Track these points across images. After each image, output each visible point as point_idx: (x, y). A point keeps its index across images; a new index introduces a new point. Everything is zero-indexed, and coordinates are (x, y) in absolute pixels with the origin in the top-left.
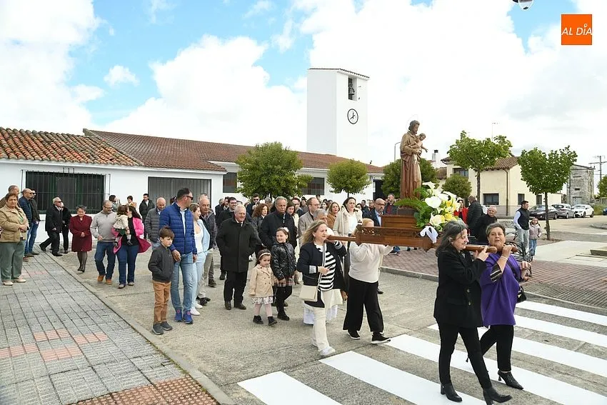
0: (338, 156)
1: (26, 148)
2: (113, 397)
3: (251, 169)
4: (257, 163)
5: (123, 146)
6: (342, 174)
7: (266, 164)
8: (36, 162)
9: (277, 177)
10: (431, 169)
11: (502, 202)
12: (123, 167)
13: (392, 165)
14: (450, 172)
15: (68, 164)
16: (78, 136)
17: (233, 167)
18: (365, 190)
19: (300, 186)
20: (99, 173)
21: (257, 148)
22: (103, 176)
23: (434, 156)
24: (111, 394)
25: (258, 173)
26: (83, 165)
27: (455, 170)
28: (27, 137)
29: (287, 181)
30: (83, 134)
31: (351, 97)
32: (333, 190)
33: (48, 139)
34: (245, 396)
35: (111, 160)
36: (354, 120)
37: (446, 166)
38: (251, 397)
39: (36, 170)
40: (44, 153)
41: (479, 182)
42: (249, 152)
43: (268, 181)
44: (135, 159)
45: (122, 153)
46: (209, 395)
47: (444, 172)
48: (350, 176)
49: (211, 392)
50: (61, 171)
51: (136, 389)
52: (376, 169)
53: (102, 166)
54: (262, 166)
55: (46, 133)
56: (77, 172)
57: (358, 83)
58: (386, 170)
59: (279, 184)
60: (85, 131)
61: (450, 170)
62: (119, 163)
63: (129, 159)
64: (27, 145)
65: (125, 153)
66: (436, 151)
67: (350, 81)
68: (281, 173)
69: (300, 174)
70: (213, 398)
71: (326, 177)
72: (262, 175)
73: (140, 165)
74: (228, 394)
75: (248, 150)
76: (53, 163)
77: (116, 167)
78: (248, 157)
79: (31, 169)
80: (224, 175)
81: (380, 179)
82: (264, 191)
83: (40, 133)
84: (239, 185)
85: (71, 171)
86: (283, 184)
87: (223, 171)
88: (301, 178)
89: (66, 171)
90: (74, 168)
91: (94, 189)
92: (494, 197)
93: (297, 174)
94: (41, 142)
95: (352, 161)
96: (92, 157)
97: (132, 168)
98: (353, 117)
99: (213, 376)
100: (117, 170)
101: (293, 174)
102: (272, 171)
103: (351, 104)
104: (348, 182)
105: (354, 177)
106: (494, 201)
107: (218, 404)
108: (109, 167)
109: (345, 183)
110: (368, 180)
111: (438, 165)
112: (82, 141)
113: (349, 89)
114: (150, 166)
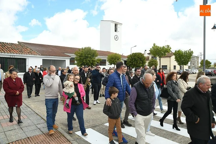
0: (111, 51)
2: (29, 139)
3: (80, 56)
4: (82, 54)
5: (32, 48)
6: (112, 58)
9: (89, 59)
10: (144, 57)
11: (168, 68)
12: (33, 56)
13: (130, 55)
14: (150, 58)
15: (12, 54)
16: (16, 44)
17: (74, 56)
19: (97, 63)
20: (24, 58)
21: (82, 49)
22: (26, 59)
23: (145, 52)
24: (28, 138)
25: (82, 58)
26: (18, 55)
27: (152, 57)
29: (93, 61)
30: (18, 43)
31: (116, 31)
32: (109, 64)
33: (4, 45)
34: (78, 137)
35: (28, 53)
37: (149, 56)
38: (80, 137)
40: (2, 50)
41: (160, 61)
43: (86, 61)
44: (37, 53)
45: (33, 50)
46: (65, 137)
47: (148, 58)
48: (115, 59)
49: (65, 136)
50: (9, 57)
51: (38, 136)
52: (124, 57)
53: (25, 55)
54: (84, 55)
55: (3, 43)
56: (15, 57)
57: (118, 26)
58: (128, 57)
59: (90, 61)
60: (18, 42)
62: (32, 54)
63: (35, 53)
66: (146, 50)
67: (116, 25)
68: (90, 58)
70: (66, 138)
71: (107, 59)
72: (84, 59)
73: (40, 55)
74: (71, 137)
75: (79, 49)
76: (6, 54)
78: (79, 52)
80: (70, 59)
81: (126, 60)
82: (84, 64)
84: (76, 62)
85: (13, 57)
86: (91, 62)
87: (70, 57)
88: (98, 60)
89: (11, 57)
90: (14, 56)
91: (22, 63)
93: (96, 58)
94: (1, 46)
95: (116, 54)
96: (21, 52)
97: (36, 56)
98: (116, 38)
99: (66, 130)
100: (31, 56)
101: (95, 58)
102: (87, 57)
103: (116, 33)
104: (115, 61)
105: (117, 59)
106: (166, 68)
107: (68, 140)
108: (28, 55)
109: (114, 61)
110: (122, 60)
111: (146, 55)
112: (17, 46)
113: (115, 28)
114: (43, 55)
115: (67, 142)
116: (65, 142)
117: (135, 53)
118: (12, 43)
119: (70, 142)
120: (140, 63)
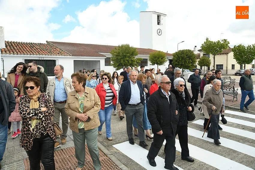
0: (154, 49)
1: (24, 50)
2: (63, 151)
3: (117, 56)
4: (119, 53)
5: (62, 47)
6: (155, 57)
7: (123, 53)
8: (28, 56)
9: (128, 59)
10: (194, 54)
11: (224, 68)
12: (63, 57)
13: (176, 53)
15: (41, 56)
16: (44, 44)
17: (109, 55)
18: (165, 64)
19: (137, 63)
20: (53, 59)
21: (119, 47)
22: (55, 60)
23: (195, 49)
24: (62, 150)
25: (119, 57)
26: (47, 56)
27: (204, 54)
28: (24, 45)
29: (132, 61)
30: (46, 43)
31: (158, 23)
32: (151, 64)
33: (32, 46)
34: (115, 151)
35: (58, 54)
36: (160, 34)
37: (200, 53)
38: (118, 151)
39: (28, 59)
40: (31, 51)
41: (214, 60)
42: (116, 49)
43: (124, 61)
44: (68, 53)
45: (62, 51)
46: (101, 150)
47: (199, 55)
48: (159, 58)
49: (101, 149)
50: (38, 59)
51: (72, 148)
52: (169, 55)
53: (55, 56)
54: (121, 54)
55: (31, 43)
56: (44, 59)
57: (162, 18)
58: (174, 55)
59: (128, 62)
60: (47, 42)
61: (202, 54)
62: (62, 55)
63: (65, 53)
64: (24, 49)
65: (64, 50)
66: (196, 46)
67: (158, 17)
68: (129, 57)
69: (137, 57)
70: (102, 152)
71: (148, 58)
72: (121, 58)
73: (70, 55)
74: (108, 150)
75: (115, 48)
76: (35, 56)
77: (60, 56)
78: (115, 51)
79: (26, 59)
80: (105, 59)
81: (171, 59)
82: (122, 65)
83: (29, 43)
84: (112, 62)
85: (42, 59)
86: (130, 62)
87: (105, 57)
88: (138, 59)
89: (40, 59)
90: (43, 57)
91: (52, 65)
92: (221, 66)
93: (136, 57)
94: (30, 47)
95: (159, 52)
96: (50, 53)
97: (67, 57)
98: (159, 32)
99: (102, 142)
100: (61, 58)
101: (134, 58)
102: (125, 56)
103: (159, 27)
104: (158, 60)
105: (160, 58)
106: (221, 68)
107: (105, 154)
108: (58, 56)
109: (156, 61)
110: (166, 59)
111: (196, 53)
112: (46, 46)
113: (158, 20)
114: (74, 56)
115: (104, 156)
116: (102, 156)
117: (183, 51)
118: (40, 44)
119: (107, 156)
120: (189, 62)
